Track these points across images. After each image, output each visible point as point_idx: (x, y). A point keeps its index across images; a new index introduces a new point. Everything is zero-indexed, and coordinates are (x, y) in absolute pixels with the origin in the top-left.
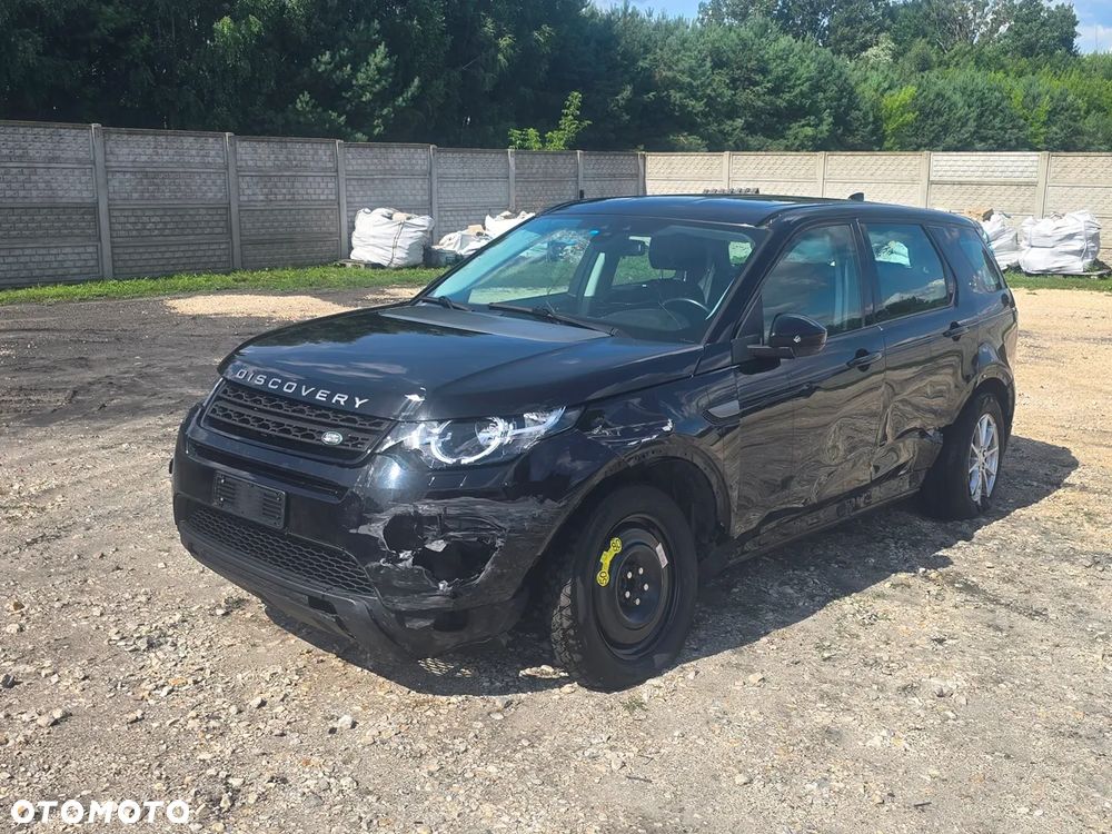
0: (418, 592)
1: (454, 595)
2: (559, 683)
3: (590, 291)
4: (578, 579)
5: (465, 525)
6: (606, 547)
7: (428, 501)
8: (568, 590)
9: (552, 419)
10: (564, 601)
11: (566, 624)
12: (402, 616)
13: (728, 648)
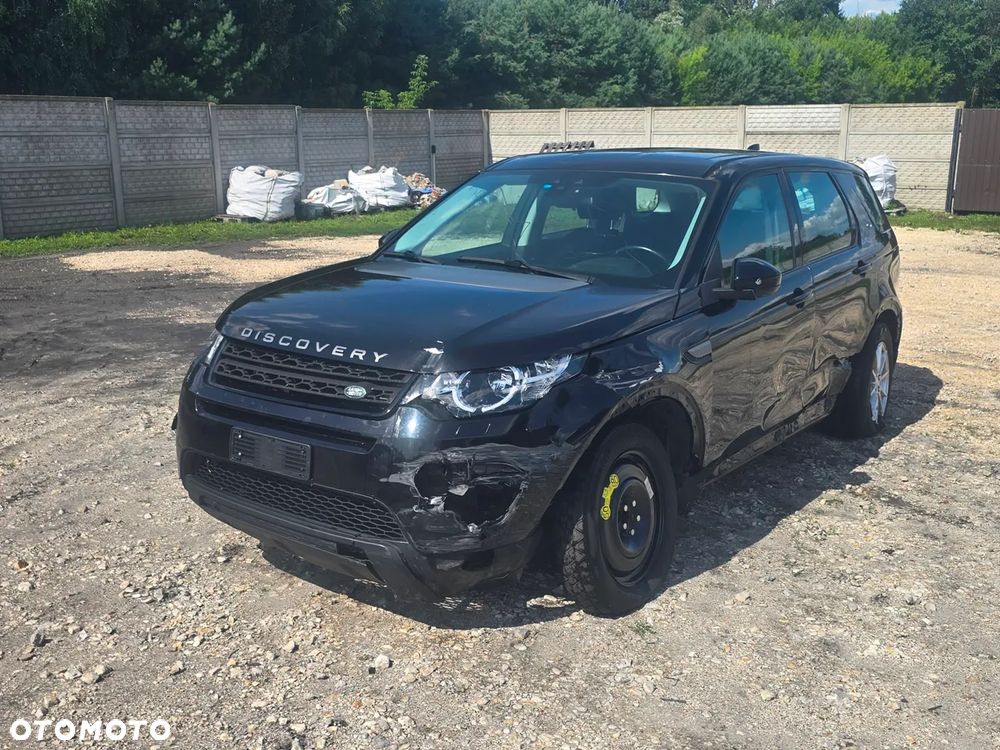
0: (449, 535)
1: (483, 537)
2: (566, 612)
3: (523, 242)
4: (589, 515)
5: (491, 470)
6: (607, 484)
7: (456, 449)
8: (580, 525)
9: (564, 365)
10: (577, 536)
11: (579, 557)
12: (433, 559)
13: (706, 570)
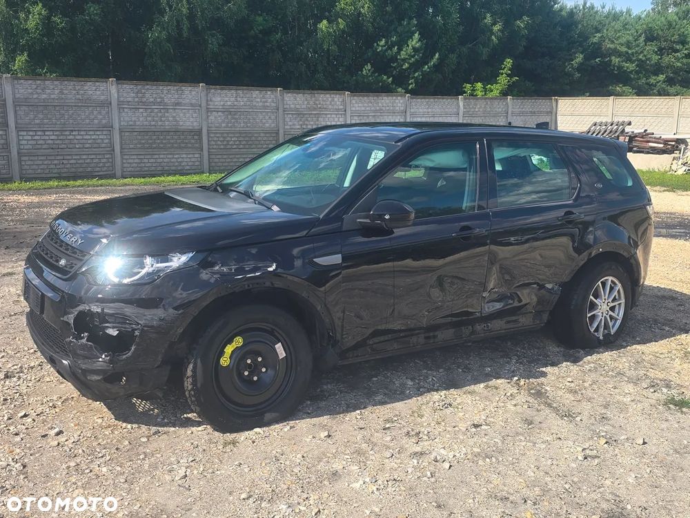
0: (90, 358)
1: (111, 362)
2: (199, 424)
3: (347, 184)
4: (199, 361)
5: (118, 320)
6: (230, 341)
7: (97, 304)
8: (191, 366)
9: (184, 258)
10: (189, 373)
11: (190, 387)
12: (85, 372)
13: (327, 415)
